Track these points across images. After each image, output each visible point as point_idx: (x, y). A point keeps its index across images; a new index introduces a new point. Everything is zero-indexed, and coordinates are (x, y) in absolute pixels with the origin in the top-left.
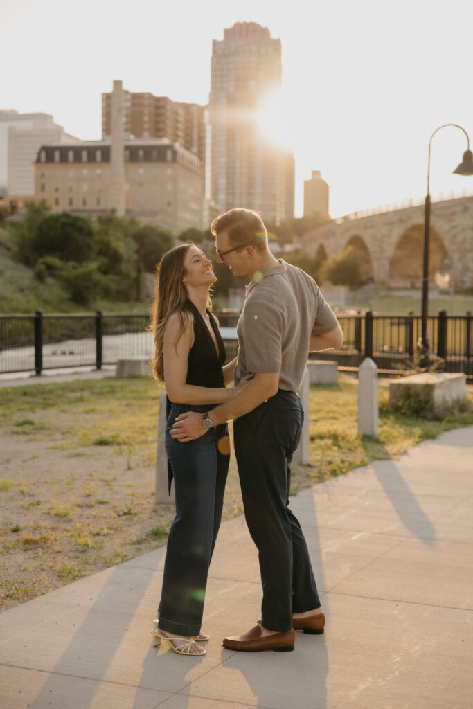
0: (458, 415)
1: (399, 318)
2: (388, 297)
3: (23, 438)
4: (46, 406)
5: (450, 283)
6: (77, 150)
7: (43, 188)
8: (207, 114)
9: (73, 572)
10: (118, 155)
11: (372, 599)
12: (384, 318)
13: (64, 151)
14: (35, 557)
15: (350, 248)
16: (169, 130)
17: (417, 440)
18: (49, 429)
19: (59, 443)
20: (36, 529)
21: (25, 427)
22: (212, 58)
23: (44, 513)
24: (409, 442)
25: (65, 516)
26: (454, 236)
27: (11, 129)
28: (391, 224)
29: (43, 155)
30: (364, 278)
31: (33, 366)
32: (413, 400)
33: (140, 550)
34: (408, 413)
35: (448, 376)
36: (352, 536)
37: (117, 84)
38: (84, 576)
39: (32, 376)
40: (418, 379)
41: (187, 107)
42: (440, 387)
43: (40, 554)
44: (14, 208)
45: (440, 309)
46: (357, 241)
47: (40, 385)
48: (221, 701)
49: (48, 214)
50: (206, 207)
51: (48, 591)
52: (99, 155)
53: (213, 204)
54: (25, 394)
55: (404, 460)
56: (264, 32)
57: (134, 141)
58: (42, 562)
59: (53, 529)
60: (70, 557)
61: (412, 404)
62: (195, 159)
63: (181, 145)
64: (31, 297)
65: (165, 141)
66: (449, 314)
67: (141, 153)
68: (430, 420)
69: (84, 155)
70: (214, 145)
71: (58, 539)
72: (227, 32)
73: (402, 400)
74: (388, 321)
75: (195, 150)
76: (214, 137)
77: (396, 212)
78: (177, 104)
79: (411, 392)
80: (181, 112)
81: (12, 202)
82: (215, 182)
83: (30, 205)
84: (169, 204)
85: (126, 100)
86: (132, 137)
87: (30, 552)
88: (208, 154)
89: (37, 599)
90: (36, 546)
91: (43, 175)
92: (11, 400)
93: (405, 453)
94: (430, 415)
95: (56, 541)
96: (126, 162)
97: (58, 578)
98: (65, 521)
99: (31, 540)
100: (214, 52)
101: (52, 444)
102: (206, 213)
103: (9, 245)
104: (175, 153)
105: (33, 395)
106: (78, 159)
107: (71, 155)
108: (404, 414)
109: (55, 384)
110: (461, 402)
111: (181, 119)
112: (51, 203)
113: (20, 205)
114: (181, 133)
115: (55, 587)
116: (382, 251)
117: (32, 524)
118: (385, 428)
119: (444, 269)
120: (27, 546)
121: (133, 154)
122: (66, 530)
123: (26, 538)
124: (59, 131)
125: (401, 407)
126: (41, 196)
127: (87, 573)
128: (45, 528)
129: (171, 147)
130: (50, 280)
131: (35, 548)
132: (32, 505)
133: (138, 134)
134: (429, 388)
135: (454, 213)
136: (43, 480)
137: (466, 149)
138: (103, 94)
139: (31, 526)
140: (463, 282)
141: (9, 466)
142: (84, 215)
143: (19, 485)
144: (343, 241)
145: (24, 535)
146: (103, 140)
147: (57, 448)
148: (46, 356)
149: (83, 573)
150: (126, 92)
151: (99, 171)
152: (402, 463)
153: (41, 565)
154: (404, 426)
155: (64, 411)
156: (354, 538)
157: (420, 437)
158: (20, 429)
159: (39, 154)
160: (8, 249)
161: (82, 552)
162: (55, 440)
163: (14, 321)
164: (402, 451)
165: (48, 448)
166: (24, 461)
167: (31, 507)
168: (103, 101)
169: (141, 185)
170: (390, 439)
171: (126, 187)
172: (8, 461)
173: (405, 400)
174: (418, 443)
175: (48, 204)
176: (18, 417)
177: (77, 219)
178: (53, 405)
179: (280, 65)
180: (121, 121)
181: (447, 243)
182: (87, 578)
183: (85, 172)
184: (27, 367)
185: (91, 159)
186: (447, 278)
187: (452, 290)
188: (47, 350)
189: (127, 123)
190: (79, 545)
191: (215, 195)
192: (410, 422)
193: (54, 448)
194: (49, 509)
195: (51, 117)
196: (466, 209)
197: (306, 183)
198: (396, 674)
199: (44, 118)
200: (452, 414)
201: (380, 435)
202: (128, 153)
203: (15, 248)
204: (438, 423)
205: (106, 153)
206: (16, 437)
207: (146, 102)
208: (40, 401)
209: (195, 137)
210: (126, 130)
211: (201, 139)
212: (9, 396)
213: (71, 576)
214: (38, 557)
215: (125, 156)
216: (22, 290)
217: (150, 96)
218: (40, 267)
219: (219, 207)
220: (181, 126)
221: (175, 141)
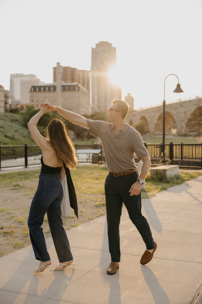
0: (176, 181)
1: (157, 145)
2: (154, 137)
3: (15, 191)
4: (26, 179)
5: (176, 133)
6: (44, 87)
7: (32, 101)
8: (90, 74)
9: (20, 245)
10: (59, 89)
11: (134, 255)
12: (152, 145)
13: (40, 87)
14: (7, 239)
15: (141, 120)
16: (77, 80)
17: (159, 190)
18: (25, 188)
19: (27, 193)
20: (10, 228)
21: (17, 187)
22: (92, 54)
23: (14, 221)
24: (157, 191)
25: (22, 222)
26: (178, 116)
27: (21, 80)
28: (155, 111)
29: (32, 89)
30: (146, 131)
31: (24, 164)
32: (159, 175)
33: (48, 235)
34: (157, 180)
35: (172, 166)
36: (130, 229)
37: (58, 64)
38: (24, 247)
39: (24, 168)
40: (161, 167)
41: (83, 71)
42: (169, 170)
43: (9, 238)
44: (22, 108)
45: (170, 142)
46: (143, 118)
47: (26, 171)
48: (66, 302)
49: (34, 110)
50: (90, 106)
51: (8, 253)
52: (52, 89)
53: (92, 105)
54: (19, 174)
55: (154, 198)
56: (110, 45)
57: (64, 84)
58: (9, 241)
59: (16, 227)
60: (20, 239)
61: (159, 177)
62: (86, 90)
63: (81, 85)
64: (28, 139)
65: (75, 83)
66: (174, 143)
67: (67, 88)
68: (165, 183)
69: (47, 89)
70: (93, 84)
71: (17, 231)
72: (97, 45)
73: (155, 176)
74: (153, 146)
75: (86, 86)
76: (93, 82)
77: (157, 107)
78: (79, 70)
79: (158, 172)
80: (81, 73)
81: (22, 106)
82: (93, 97)
83: (27, 107)
84: (77, 106)
85: (62, 69)
86: (64, 82)
87: (5, 237)
88: (91, 88)
89: (3, 257)
90: (8, 234)
91: (32, 96)
92: (13, 177)
93: (154, 195)
94: (165, 181)
95: (16, 232)
96: (61, 91)
97: (14, 248)
98: (22, 224)
99: (7, 232)
100: (92, 52)
101: (25, 193)
102: (90, 109)
103: (20, 121)
104: (79, 88)
105: (22, 175)
106: (45, 90)
107: (42, 89)
108: (156, 181)
109: (31, 171)
110: (177, 176)
111: (81, 76)
112: (35, 106)
113: (25, 107)
114: (81, 81)
115: (12, 252)
116: (152, 121)
117: (9, 226)
118: (148, 186)
119: (174, 127)
120: (5, 234)
121: (64, 88)
122: (21, 228)
123: (5, 231)
124: (38, 80)
125: (155, 178)
126: (32, 103)
127: (25, 246)
128: (14, 227)
129: (77, 86)
131: (8, 235)
132: (11, 218)
133: (66, 81)
134: (165, 171)
135: (178, 108)
136: (17, 208)
137: (178, 83)
138: (53, 67)
139: (8, 226)
140: (181, 132)
141: (6, 202)
143: (8, 210)
144: (139, 118)
145: (5, 230)
146: (54, 83)
147: (26, 195)
148: (29, 160)
149: (24, 246)
150: (62, 66)
151: (52, 94)
152: (153, 199)
153: (9, 242)
154: (155, 185)
155: (32, 181)
156: (131, 230)
157: (161, 189)
158: (14, 188)
159: (31, 89)
160: (20, 122)
161: (25, 237)
162: (26, 192)
163: (20, 148)
164: (153, 195)
165: (22, 195)
166: (13, 200)
167: (10, 218)
168: (53, 70)
169: (67, 99)
170: (150, 190)
171: (62, 100)
172: (7, 200)
173: (156, 176)
174: (159, 192)
175: (34, 106)
176: (15, 183)
178: (29, 179)
179: (116, 56)
180: (60, 76)
181: (175, 118)
182: (25, 248)
183: (47, 95)
184: (22, 165)
185: (49, 90)
186: (176, 131)
187: (177, 135)
188: (29, 158)
189: (62, 77)
190: (25, 234)
191: (93, 102)
192: (158, 184)
193: (25, 195)
194: (17, 219)
195: (35, 76)
196: (182, 106)
197: (125, 97)
198: (139, 288)
199: (33, 76)
200: (174, 180)
201: (146, 188)
202: (62, 88)
203: (22, 122)
204: (168, 184)
205: (54, 88)
206: (12, 191)
207: (68, 70)
208: (24, 177)
209: (86, 82)
210: (62, 80)
211: (88, 82)
212: (14, 176)
213: (19, 247)
214: (8, 239)
215: (61, 89)
216: (24, 137)
217: (70, 67)
219: (95, 107)
220: (81, 78)
221: (79, 83)
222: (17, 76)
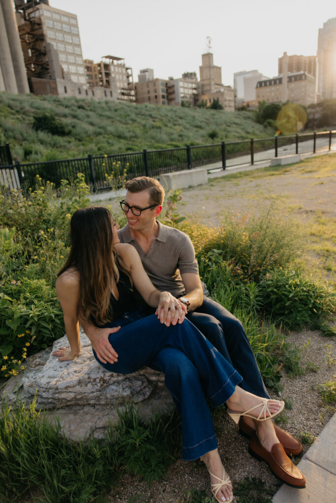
6: (270, 81)
7: (258, 96)
8: (317, 59)
10: (285, 81)
13: (265, 82)
16: (303, 68)
22: (319, 36)
27: (244, 78)
29: (259, 85)
37: (285, 53)
41: (309, 58)
49: (266, 105)
50: (316, 95)
52: (278, 81)
57: (290, 74)
62: (313, 77)
63: (307, 72)
65: (302, 72)
67: (293, 78)
69: (273, 82)
70: (319, 71)
72: (324, 24)
75: (312, 74)
76: (319, 68)
78: (306, 57)
80: (307, 60)
82: (319, 85)
84: (303, 96)
85: (288, 59)
86: (290, 73)
88: (317, 75)
91: (259, 92)
96: (288, 83)
100: (320, 34)
102: (316, 97)
104: (306, 76)
106: (270, 84)
107: (268, 83)
111: (307, 63)
114: (307, 68)
121: (290, 79)
124: (261, 75)
126: (258, 99)
129: (304, 74)
130: (269, 128)
133: (292, 72)
138: (279, 59)
142: (278, 103)
146: (279, 76)
150: (288, 56)
151: (278, 87)
159: (257, 85)
160: (252, 119)
168: (279, 61)
169: (293, 90)
171: (288, 92)
177: (277, 105)
180: (285, 67)
183: (273, 88)
185: (275, 83)
189: (288, 68)
191: (319, 91)
195: (258, 71)
199: (255, 71)
202: (288, 79)
203: (254, 118)
205: (280, 80)
209: (312, 68)
210: (288, 71)
211: (315, 69)
215: (287, 81)
216: (262, 132)
218: (266, 123)
219: (321, 94)
220: (307, 65)
221: (305, 71)
222: (241, 74)
